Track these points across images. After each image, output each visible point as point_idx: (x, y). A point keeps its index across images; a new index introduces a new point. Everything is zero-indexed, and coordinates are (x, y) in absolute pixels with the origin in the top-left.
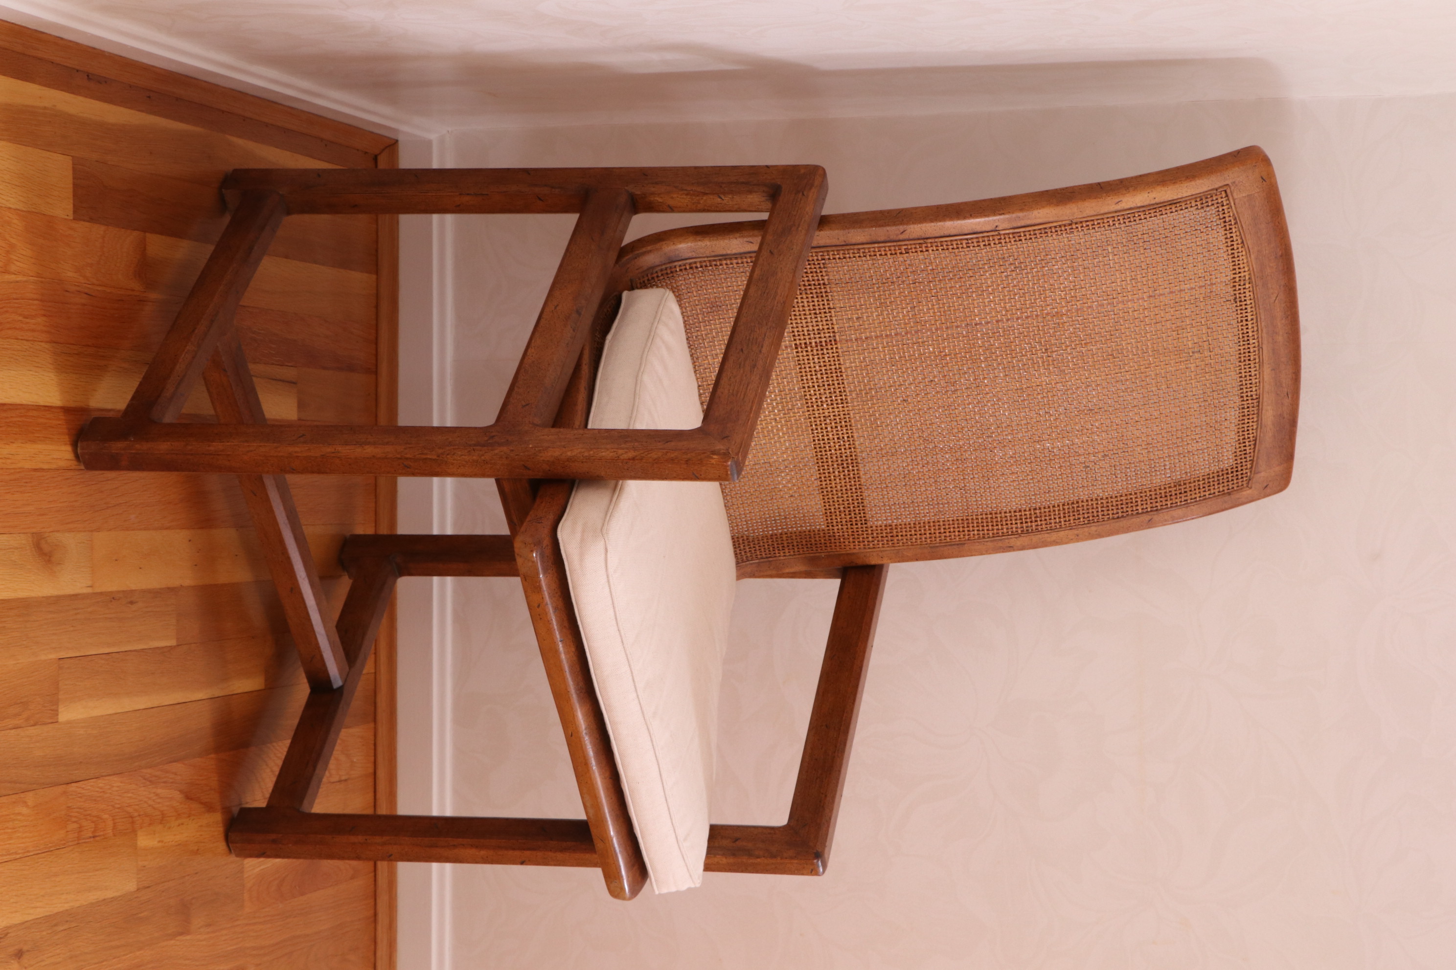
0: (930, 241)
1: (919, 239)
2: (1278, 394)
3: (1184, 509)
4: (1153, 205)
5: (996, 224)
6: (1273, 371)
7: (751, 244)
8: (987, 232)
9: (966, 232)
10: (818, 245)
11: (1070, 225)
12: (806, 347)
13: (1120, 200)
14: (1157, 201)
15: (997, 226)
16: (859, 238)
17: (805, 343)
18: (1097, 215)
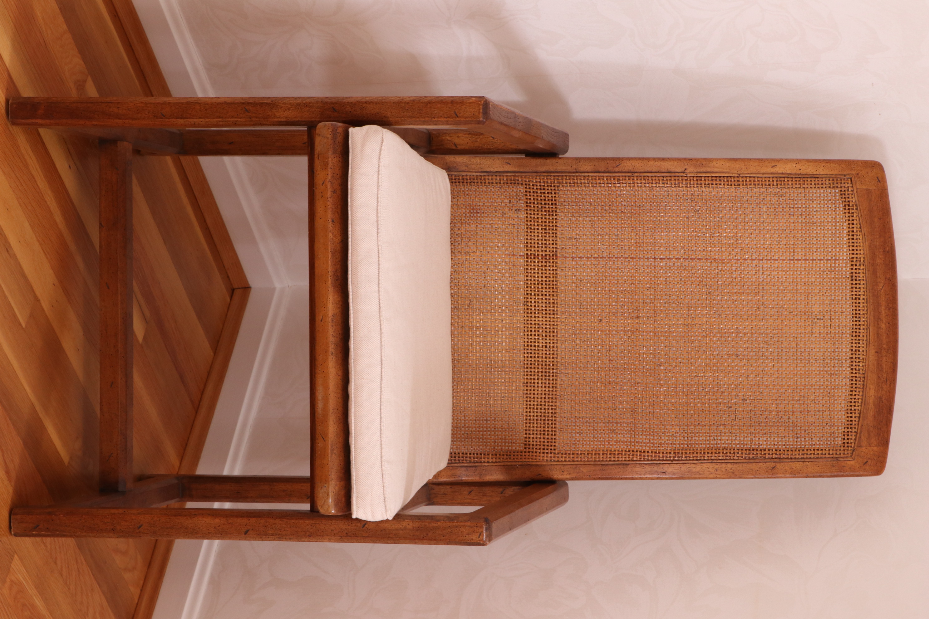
0: (636, 175)
1: (628, 173)
2: (879, 377)
3: (801, 463)
4: (798, 174)
5: (685, 167)
6: (877, 354)
7: (508, 165)
8: (678, 173)
9: (663, 171)
10: (556, 171)
11: (738, 177)
12: (534, 258)
13: (775, 164)
14: (801, 172)
15: (686, 169)
16: (586, 167)
17: (534, 255)
18: (758, 174)
